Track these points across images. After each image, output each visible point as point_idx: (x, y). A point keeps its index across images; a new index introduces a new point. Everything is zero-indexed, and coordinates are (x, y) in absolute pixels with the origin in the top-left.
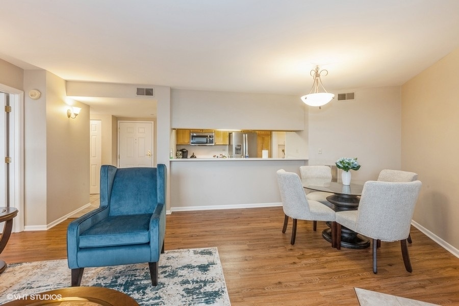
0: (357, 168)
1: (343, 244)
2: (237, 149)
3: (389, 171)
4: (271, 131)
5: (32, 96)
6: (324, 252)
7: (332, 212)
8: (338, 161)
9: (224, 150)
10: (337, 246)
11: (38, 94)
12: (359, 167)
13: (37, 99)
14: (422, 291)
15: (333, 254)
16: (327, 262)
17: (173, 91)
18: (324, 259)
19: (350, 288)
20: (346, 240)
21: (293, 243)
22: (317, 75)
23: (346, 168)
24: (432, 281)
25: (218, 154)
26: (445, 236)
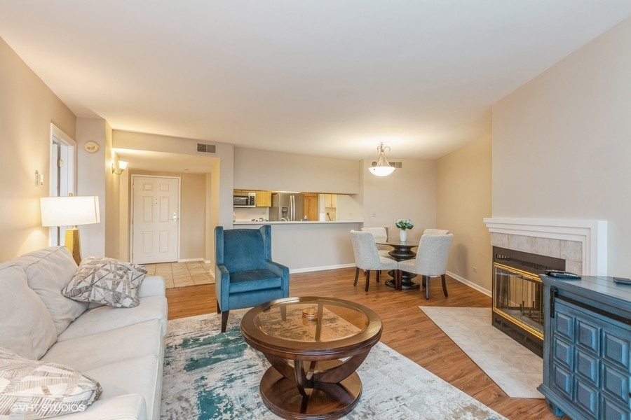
0: (410, 228)
1: (403, 287)
2: (283, 212)
3: (430, 230)
4: (317, 194)
5: (89, 148)
6: (391, 293)
7: (395, 262)
8: (398, 222)
9: (264, 213)
10: (398, 289)
11: (96, 147)
12: (412, 226)
13: (97, 151)
14: (455, 304)
15: (397, 294)
16: (396, 298)
17: (237, 150)
18: (394, 296)
19: (416, 307)
20: (404, 284)
21: (367, 290)
22: (382, 151)
23: (403, 228)
24: (458, 299)
25: (257, 218)
26: (465, 275)
